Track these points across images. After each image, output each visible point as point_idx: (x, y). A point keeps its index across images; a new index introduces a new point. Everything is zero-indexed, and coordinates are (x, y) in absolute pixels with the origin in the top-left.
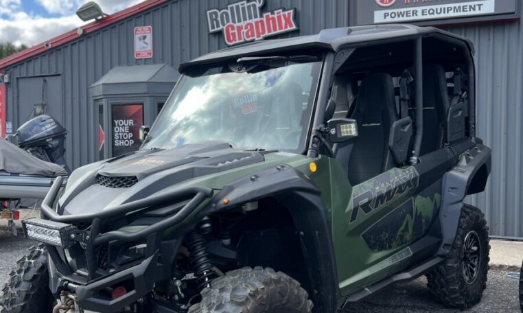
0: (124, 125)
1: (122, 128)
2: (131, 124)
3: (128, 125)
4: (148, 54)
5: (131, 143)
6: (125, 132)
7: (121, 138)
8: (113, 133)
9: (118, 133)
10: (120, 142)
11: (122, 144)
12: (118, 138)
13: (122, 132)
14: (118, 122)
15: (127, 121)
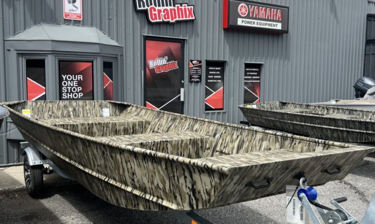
1: (71, 82)
2: (80, 79)
3: (77, 80)
4: (78, 16)
5: (80, 96)
6: (73, 86)
7: (69, 91)
8: (61, 87)
9: (66, 87)
10: (69, 95)
11: (70, 97)
12: (66, 91)
13: (70, 86)
14: (66, 77)
15: (76, 76)
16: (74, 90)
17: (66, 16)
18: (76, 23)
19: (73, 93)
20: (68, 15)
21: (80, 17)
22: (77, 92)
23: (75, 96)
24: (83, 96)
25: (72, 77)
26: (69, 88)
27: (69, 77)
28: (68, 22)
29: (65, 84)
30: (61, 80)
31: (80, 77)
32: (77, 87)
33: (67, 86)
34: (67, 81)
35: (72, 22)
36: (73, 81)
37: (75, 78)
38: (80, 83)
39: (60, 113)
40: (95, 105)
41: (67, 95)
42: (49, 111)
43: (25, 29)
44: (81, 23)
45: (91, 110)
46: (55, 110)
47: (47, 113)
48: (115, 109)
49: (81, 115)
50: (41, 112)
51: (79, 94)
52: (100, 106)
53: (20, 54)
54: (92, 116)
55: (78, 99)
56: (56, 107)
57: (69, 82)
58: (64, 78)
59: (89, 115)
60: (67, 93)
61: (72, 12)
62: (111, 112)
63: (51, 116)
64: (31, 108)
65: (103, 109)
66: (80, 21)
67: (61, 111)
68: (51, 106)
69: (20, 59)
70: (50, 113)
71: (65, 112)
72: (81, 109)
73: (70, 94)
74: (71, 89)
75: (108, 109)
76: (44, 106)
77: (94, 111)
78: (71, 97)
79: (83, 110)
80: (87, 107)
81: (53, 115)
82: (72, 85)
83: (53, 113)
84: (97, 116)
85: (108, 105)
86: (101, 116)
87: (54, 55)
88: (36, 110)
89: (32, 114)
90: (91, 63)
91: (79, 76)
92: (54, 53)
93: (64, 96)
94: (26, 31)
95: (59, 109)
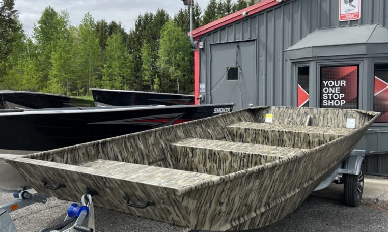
0: (334, 86)
1: (333, 88)
2: (343, 85)
3: (340, 86)
4: (355, 16)
5: (342, 103)
6: (335, 93)
7: (330, 98)
8: (321, 93)
9: (327, 93)
10: (329, 102)
11: (331, 104)
12: (327, 98)
13: (332, 92)
14: (328, 83)
15: (339, 82)
16: (336, 96)
17: (342, 18)
18: (353, 23)
19: (334, 100)
20: (344, 17)
21: (358, 16)
22: (339, 99)
23: (337, 103)
24: (345, 104)
25: (335, 83)
26: (330, 95)
27: (331, 84)
28: (343, 24)
29: (326, 90)
30: (322, 86)
31: (343, 83)
32: (339, 94)
33: (329, 93)
34: (329, 87)
35: (349, 23)
36: (335, 87)
37: (337, 84)
38: (342, 90)
39: (299, 119)
40: (338, 114)
41: (328, 102)
42: (289, 116)
43: (301, 38)
44: (359, 22)
45: (333, 119)
46: (295, 117)
47: (287, 119)
48: (363, 121)
49: (321, 124)
50: (282, 118)
51: (342, 101)
52: (345, 115)
53: (294, 63)
54: (333, 126)
55: (339, 107)
56: (297, 113)
57: (331, 88)
58: (326, 84)
59: (329, 125)
60: (328, 100)
61: (349, 12)
62: (357, 123)
63: (290, 122)
64: (274, 113)
65: (348, 119)
66: (358, 20)
67: (300, 118)
68: (292, 112)
69: (294, 67)
70: (290, 119)
71: (305, 119)
72: (322, 118)
73: (331, 101)
74: (332, 96)
75: (354, 119)
76: (286, 112)
77: (336, 120)
78: (333, 105)
79: (324, 118)
80: (329, 116)
81: (292, 121)
82: (333, 92)
83: (292, 119)
84: (338, 127)
85: (355, 115)
86: (344, 127)
87: (316, 61)
88: (278, 115)
89: (274, 118)
90: (357, 67)
91: (342, 81)
92: (315, 59)
93: (325, 103)
94: (302, 40)
95: (298, 115)
